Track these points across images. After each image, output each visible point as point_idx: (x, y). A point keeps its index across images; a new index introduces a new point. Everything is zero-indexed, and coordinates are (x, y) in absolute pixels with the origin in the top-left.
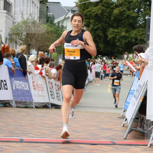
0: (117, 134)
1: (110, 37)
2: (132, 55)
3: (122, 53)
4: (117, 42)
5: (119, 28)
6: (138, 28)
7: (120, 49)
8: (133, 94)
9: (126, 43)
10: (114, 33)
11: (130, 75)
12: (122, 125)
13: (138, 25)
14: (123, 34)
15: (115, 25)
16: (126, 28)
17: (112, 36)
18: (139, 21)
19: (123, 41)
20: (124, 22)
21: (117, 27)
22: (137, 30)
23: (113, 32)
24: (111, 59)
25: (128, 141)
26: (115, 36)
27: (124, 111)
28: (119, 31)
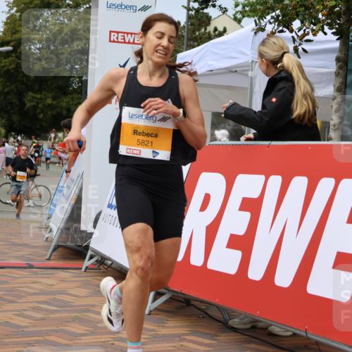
0: (36, 252)
1: (28, 105)
2: (62, 133)
3: (48, 131)
4: (39, 114)
5: (43, 93)
6: (71, 94)
7: (44, 124)
8: (61, 191)
9: (52, 115)
10: (35, 100)
11: (59, 163)
12: (45, 239)
13: (71, 88)
14: (49, 101)
15: (37, 87)
16: (53, 93)
17: (32, 104)
18: (73, 83)
19: (49, 113)
20: (49, 83)
21: (39, 91)
22: (69, 96)
23: (34, 98)
24: (31, 139)
25: (52, 263)
26: (36, 104)
27: (48, 218)
28: (43, 97)
